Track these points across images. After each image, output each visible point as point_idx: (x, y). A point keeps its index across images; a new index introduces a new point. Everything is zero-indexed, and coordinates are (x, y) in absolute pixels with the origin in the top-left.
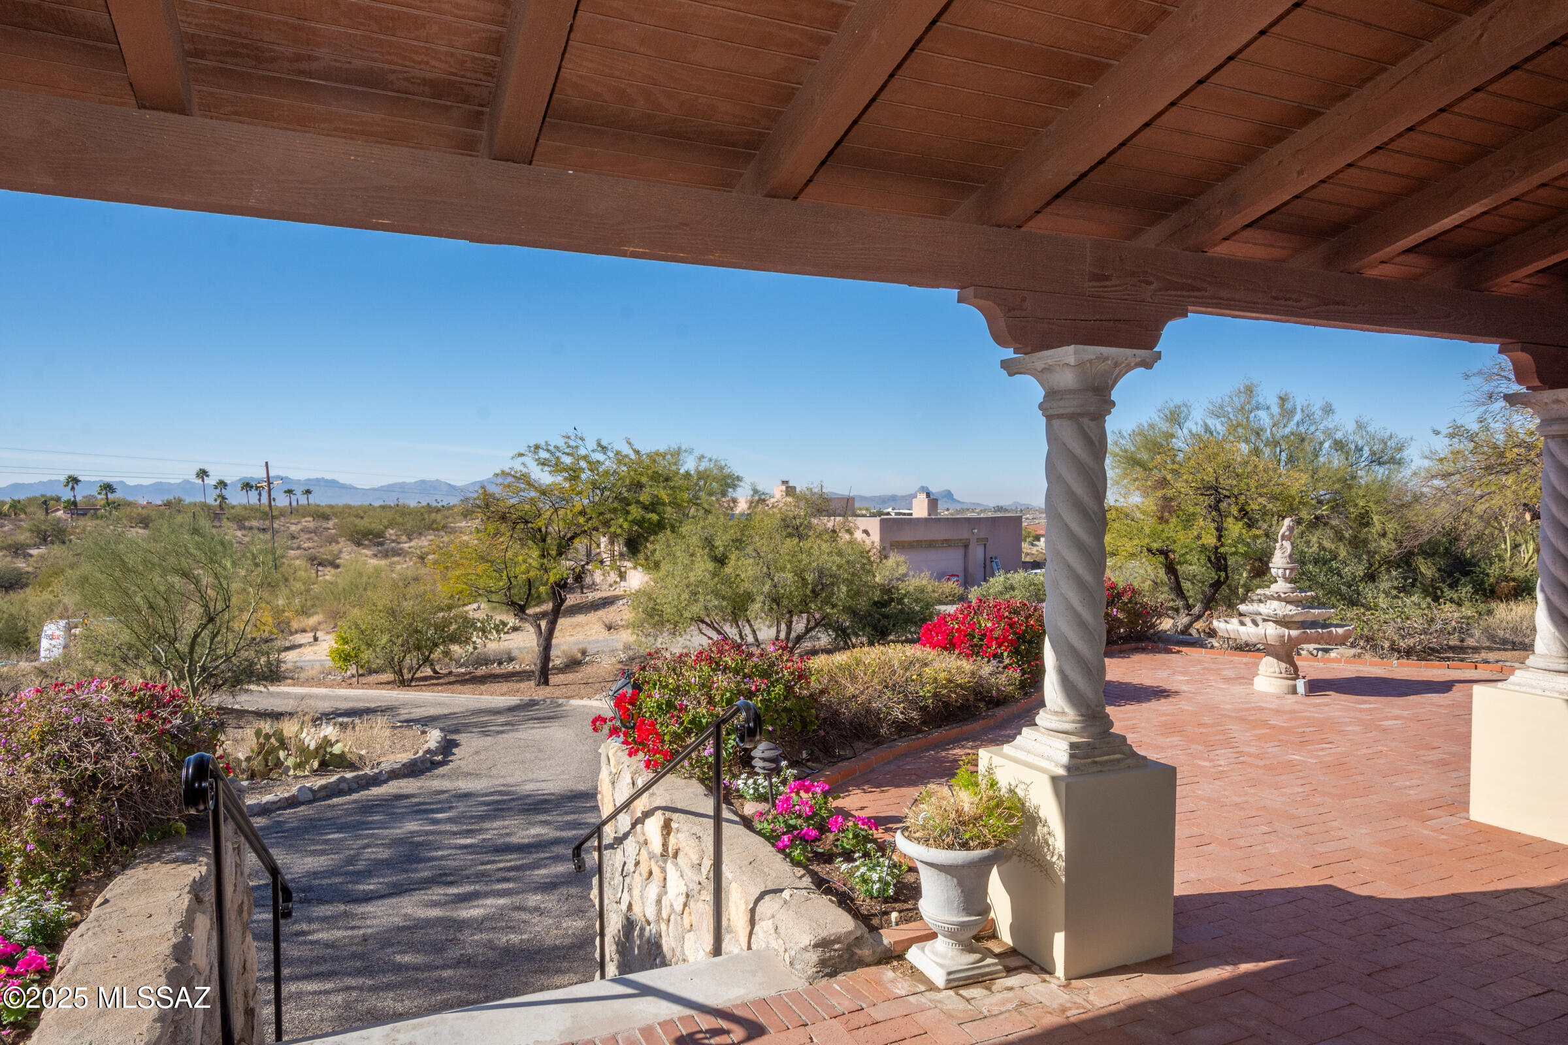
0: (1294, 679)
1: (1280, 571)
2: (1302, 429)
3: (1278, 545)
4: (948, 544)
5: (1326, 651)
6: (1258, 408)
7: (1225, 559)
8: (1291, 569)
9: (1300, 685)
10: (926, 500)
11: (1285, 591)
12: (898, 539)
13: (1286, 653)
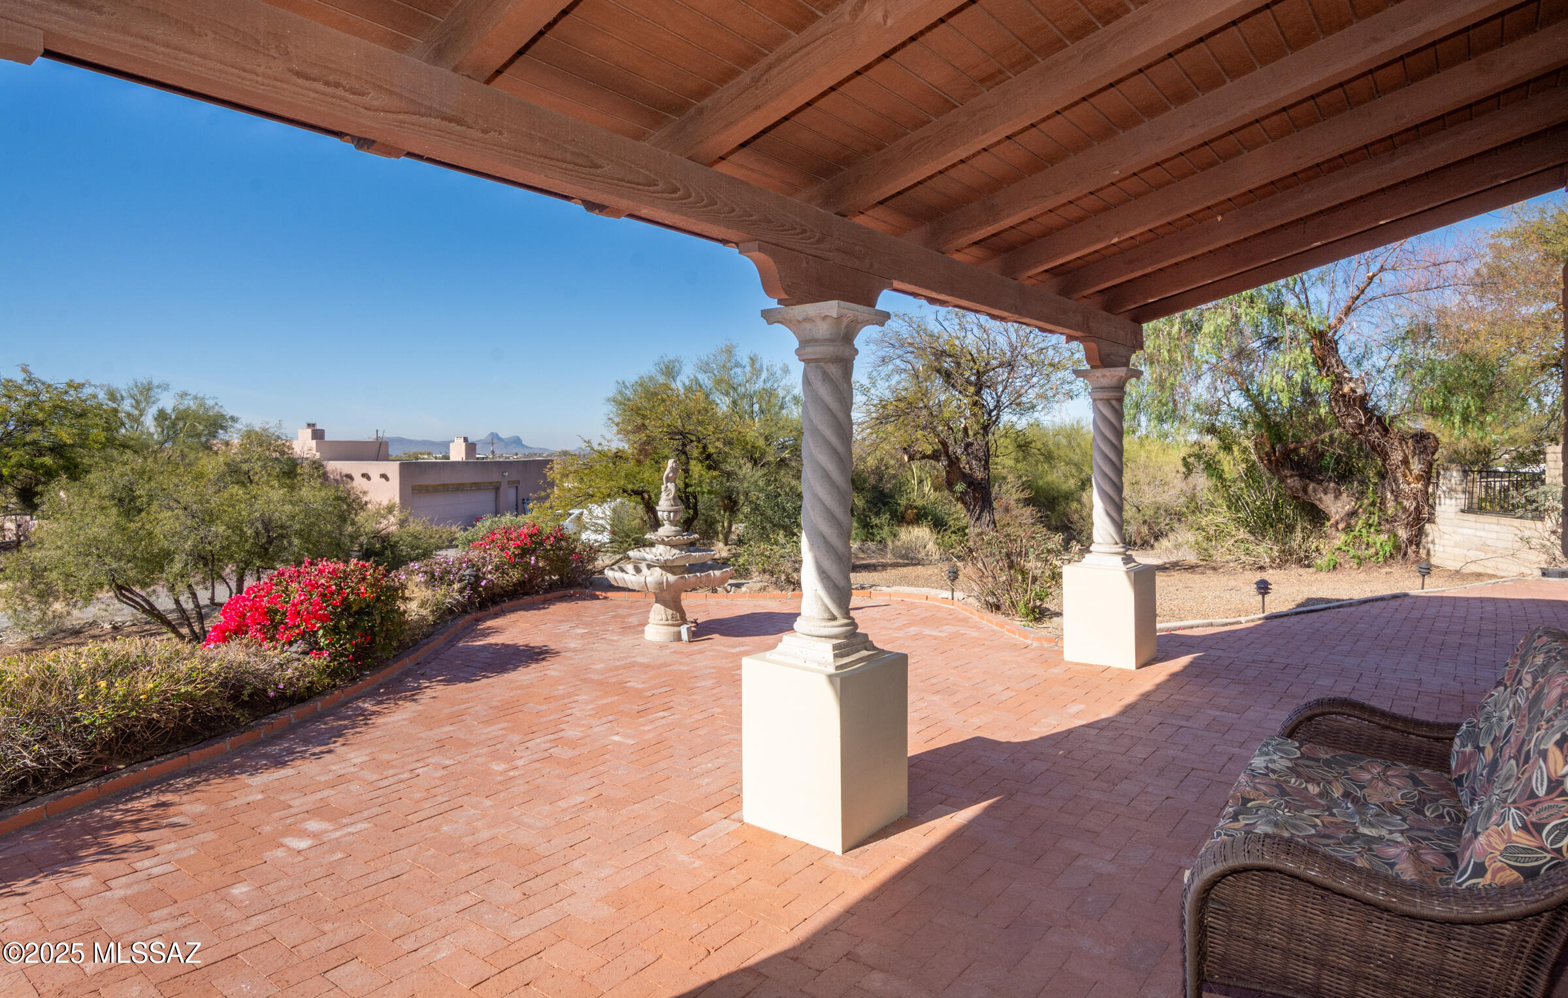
0: (679, 625)
1: (666, 514)
2: (768, 385)
3: (663, 487)
4: (477, 487)
5: (738, 586)
6: (736, 366)
7: (695, 498)
8: (675, 512)
9: (684, 629)
10: (464, 445)
11: (668, 534)
12: (421, 483)
13: (671, 599)
